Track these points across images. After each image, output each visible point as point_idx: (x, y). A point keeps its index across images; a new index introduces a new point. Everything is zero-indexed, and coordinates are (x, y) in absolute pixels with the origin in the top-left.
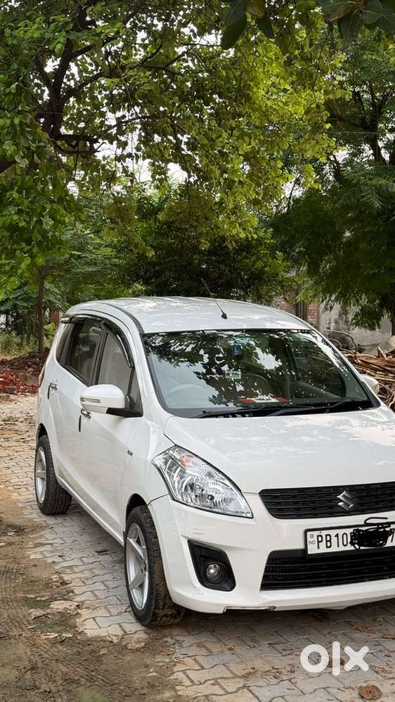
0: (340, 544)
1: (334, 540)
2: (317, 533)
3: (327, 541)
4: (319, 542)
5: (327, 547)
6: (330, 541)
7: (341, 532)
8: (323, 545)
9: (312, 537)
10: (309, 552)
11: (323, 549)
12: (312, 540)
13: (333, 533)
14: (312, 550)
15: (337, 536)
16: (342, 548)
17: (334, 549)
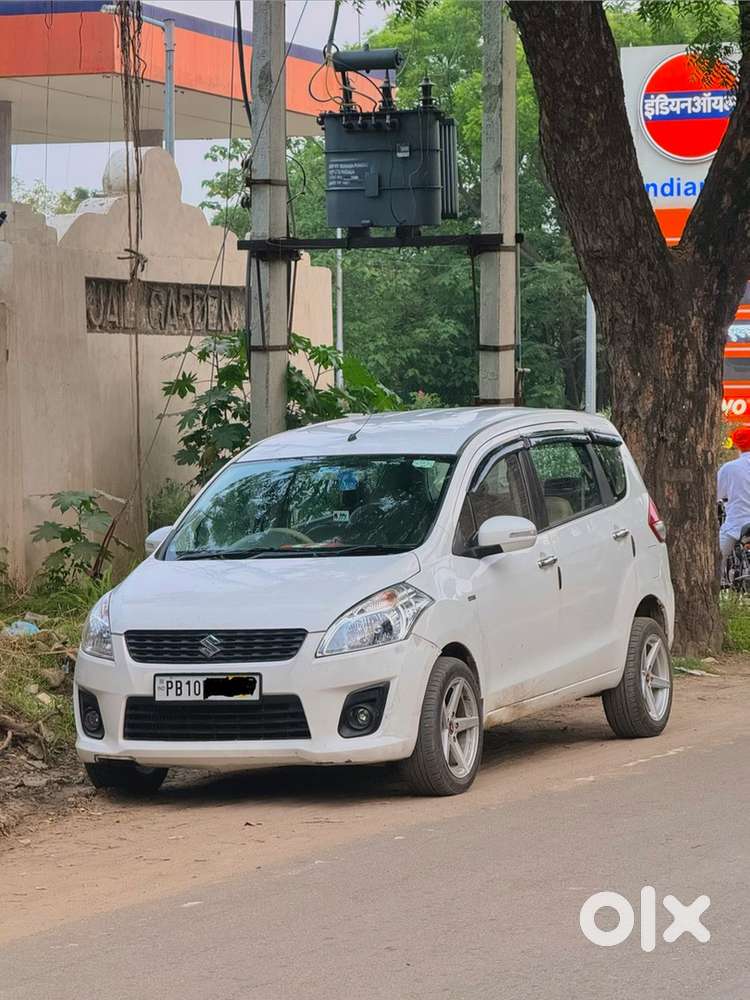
0: (192, 694)
1: (185, 688)
2: (168, 679)
3: (177, 688)
4: (168, 688)
5: (177, 695)
6: (180, 688)
7: (192, 680)
8: (172, 692)
9: (162, 683)
10: (158, 699)
11: (172, 697)
12: (161, 686)
13: (184, 680)
14: (161, 697)
15: (188, 683)
16: (193, 697)
17: (185, 697)
